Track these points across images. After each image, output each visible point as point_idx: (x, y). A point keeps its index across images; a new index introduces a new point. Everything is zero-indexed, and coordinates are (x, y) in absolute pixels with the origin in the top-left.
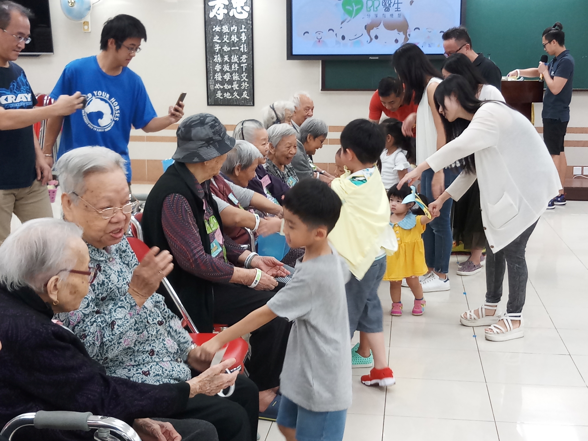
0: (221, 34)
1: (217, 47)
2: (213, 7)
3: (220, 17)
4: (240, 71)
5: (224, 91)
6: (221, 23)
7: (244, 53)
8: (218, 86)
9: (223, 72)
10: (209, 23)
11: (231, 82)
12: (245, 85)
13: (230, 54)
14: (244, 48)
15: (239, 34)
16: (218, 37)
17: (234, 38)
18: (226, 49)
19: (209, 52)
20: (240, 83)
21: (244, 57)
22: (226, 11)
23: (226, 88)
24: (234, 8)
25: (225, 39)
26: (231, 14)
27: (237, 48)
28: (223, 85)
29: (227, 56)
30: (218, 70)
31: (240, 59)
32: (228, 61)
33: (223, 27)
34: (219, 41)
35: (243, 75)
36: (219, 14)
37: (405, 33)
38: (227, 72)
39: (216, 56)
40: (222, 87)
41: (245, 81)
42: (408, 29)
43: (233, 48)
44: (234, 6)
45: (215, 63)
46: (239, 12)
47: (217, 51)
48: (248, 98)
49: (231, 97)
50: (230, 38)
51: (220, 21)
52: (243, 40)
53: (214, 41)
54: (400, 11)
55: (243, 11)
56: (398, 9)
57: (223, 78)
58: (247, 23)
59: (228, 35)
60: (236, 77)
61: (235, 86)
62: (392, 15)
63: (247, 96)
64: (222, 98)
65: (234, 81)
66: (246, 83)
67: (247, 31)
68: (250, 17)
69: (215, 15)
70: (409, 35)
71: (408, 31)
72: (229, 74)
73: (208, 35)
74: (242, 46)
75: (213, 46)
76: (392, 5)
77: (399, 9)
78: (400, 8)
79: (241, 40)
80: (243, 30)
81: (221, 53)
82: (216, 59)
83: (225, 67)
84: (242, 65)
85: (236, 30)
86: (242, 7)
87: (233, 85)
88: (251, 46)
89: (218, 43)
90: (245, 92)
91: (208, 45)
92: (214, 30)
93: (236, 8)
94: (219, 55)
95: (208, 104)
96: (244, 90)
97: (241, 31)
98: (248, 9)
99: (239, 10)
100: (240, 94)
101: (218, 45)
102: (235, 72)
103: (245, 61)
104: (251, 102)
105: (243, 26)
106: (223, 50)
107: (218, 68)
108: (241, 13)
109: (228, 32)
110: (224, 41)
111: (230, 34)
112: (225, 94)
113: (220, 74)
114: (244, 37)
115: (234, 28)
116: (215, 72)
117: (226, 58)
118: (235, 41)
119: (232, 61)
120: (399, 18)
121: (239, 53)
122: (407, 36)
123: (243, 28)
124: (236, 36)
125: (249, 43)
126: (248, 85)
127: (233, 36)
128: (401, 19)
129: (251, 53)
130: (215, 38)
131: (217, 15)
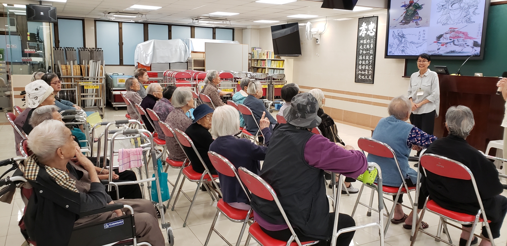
0: (363, 44)
1: (361, 52)
2: (361, 30)
3: (363, 36)
4: (369, 65)
5: (362, 75)
6: (363, 39)
7: (371, 55)
8: (360, 72)
9: (362, 65)
10: (359, 38)
11: (365, 70)
12: (370, 72)
13: (366, 55)
14: (371, 52)
15: (370, 44)
16: (362, 46)
17: (368, 46)
18: (364, 52)
19: (358, 54)
20: (368, 70)
21: (371, 56)
22: (366, 32)
23: (363, 73)
24: (369, 30)
25: (364, 47)
26: (368, 34)
27: (369, 52)
28: (361, 72)
29: (364, 56)
30: (360, 64)
31: (369, 58)
32: (365, 59)
33: (364, 41)
34: (362, 48)
35: (370, 67)
36: (363, 34)
38: (364, 65)
39: (360, 56)
40: (361, 73)
41: (370, 70)
43: (367, 52)
44: (369, 29)
45: (359, 60)
46: (371, 32)
47: (361, 53)
48: (371, 79)
49: (364, 78)
50: (366, 47)
51: (363, 37)
52: (372, 47)
53: (360, 48)
55: (373, 32)
57: (362, 68)
58: (374, 38)
59: (366, 45)
60: (367, 68)
61: (366, 72)
63: (371, 78)
64: (361, 78)
65: (366, 70)
66: (371, 71)
67: (374, 41)
68: (375, 34)
69: (362, 35)
72: (364, 66)
73: (358, 45)
74: (371, 51)
75: (359, 51)
79: (370, 47)
80: (372, 42)
81: (362, 54)
82: (360, 58)
83: (363, 62)
84: (370, 61)
85: (369, 42)
86: (372, 29)
87: (365, 72)
88: (374, 51)
89: (361, 49)
90: (370, 76)
91: (357, 50)
92: (360, 42)
93: (370, 30)
94: (361, 56)
95: (355, 82)
96: (370, 75)
97: (371, 42)
98: (375, 30)
99: (371, 31)
100: (368, 77)
101: (361, 50)
102: (367, 65)
103: (372, 58)
104: (372, 82)
105: (372, 40)
106: (363, 53)
107: (360, 62)
108: (372, 33)
109: (366, 43)
110: (364, 48)
111: (366, 44)
112: (362, 77)
113: (361, 66)
114: (372, 46)
115: (369, 41)
116: (359, 65)
117: (364, 57)
118: (368, 48)
119: (366, 59)
121: (370, 54)
123: (372, 41)
124: (369, 45)
125: (374, 49)
126: (372, 72)
127: (367, 46)
129: (374, 55)
130: (360, 47)
131: (362, 34)
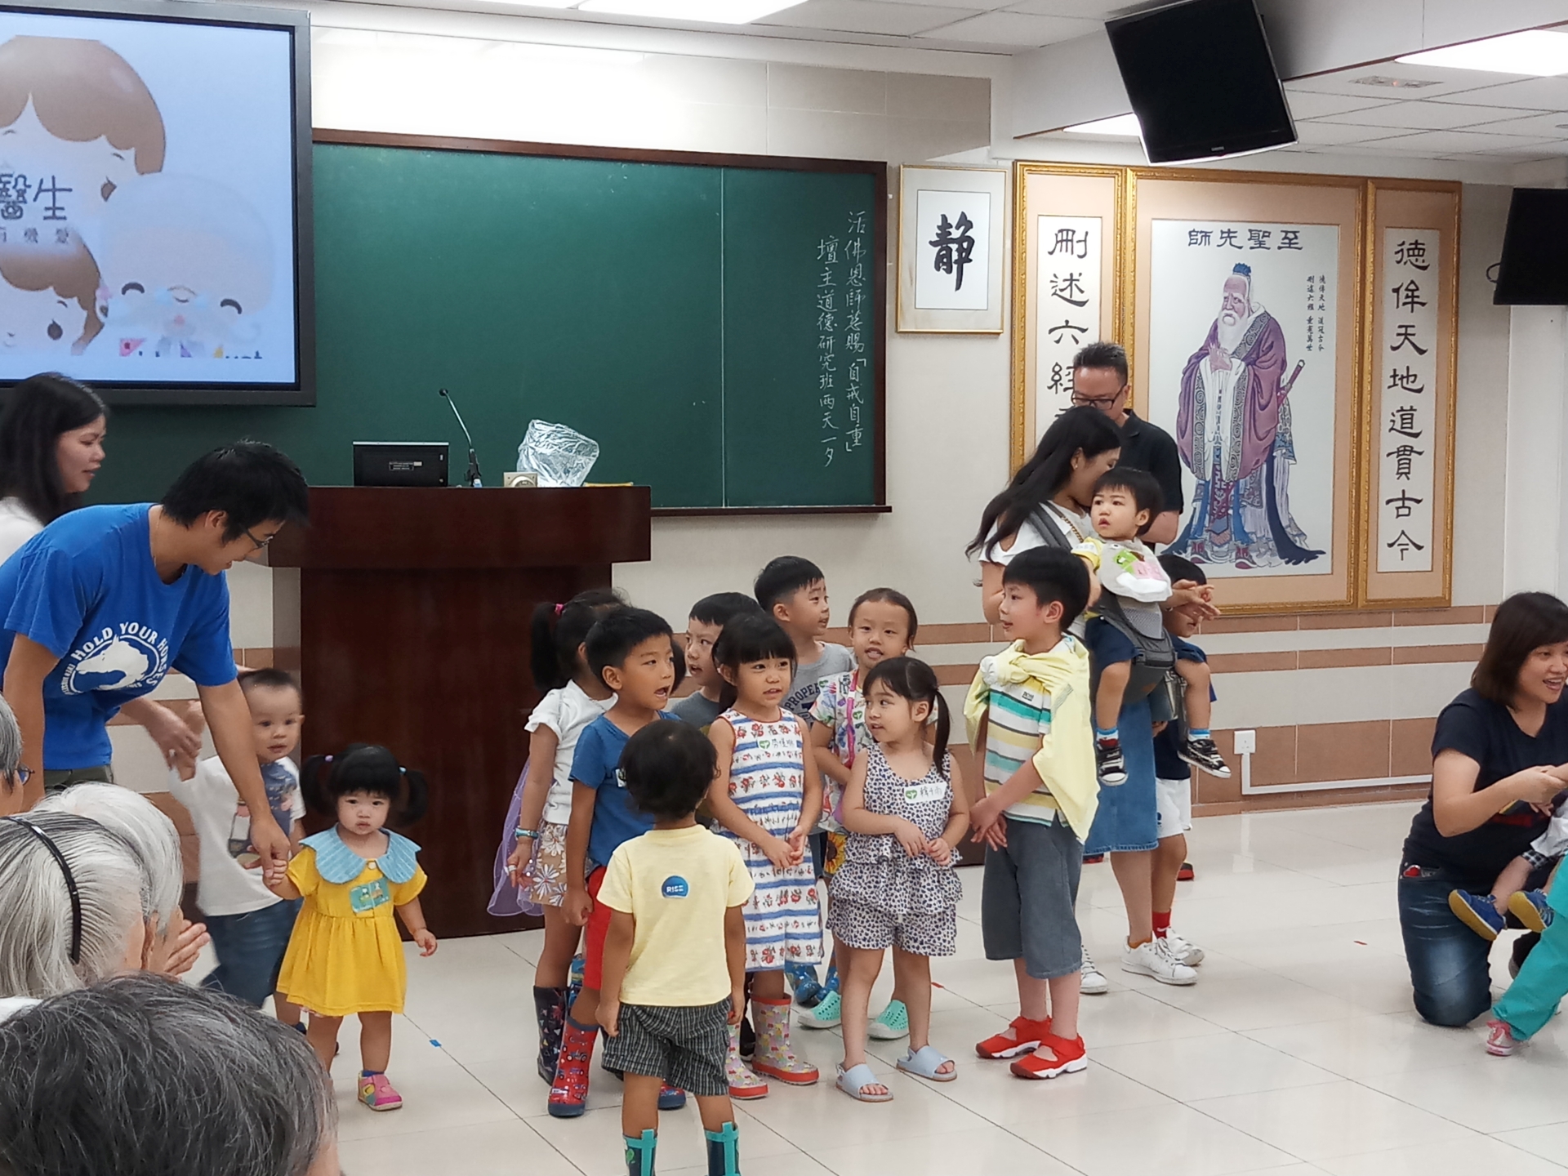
37: (88, 303)
42: (97, 286)
54: (65, 218)
56: (54, 212)
62: (32, 234)
70: (105, 310)
71: (98, 293)
76: (30, 194)
77: (58, 213)
78: (62, 209)
120: (62, 246)
122: (95, 312)
128: (70, 249)
